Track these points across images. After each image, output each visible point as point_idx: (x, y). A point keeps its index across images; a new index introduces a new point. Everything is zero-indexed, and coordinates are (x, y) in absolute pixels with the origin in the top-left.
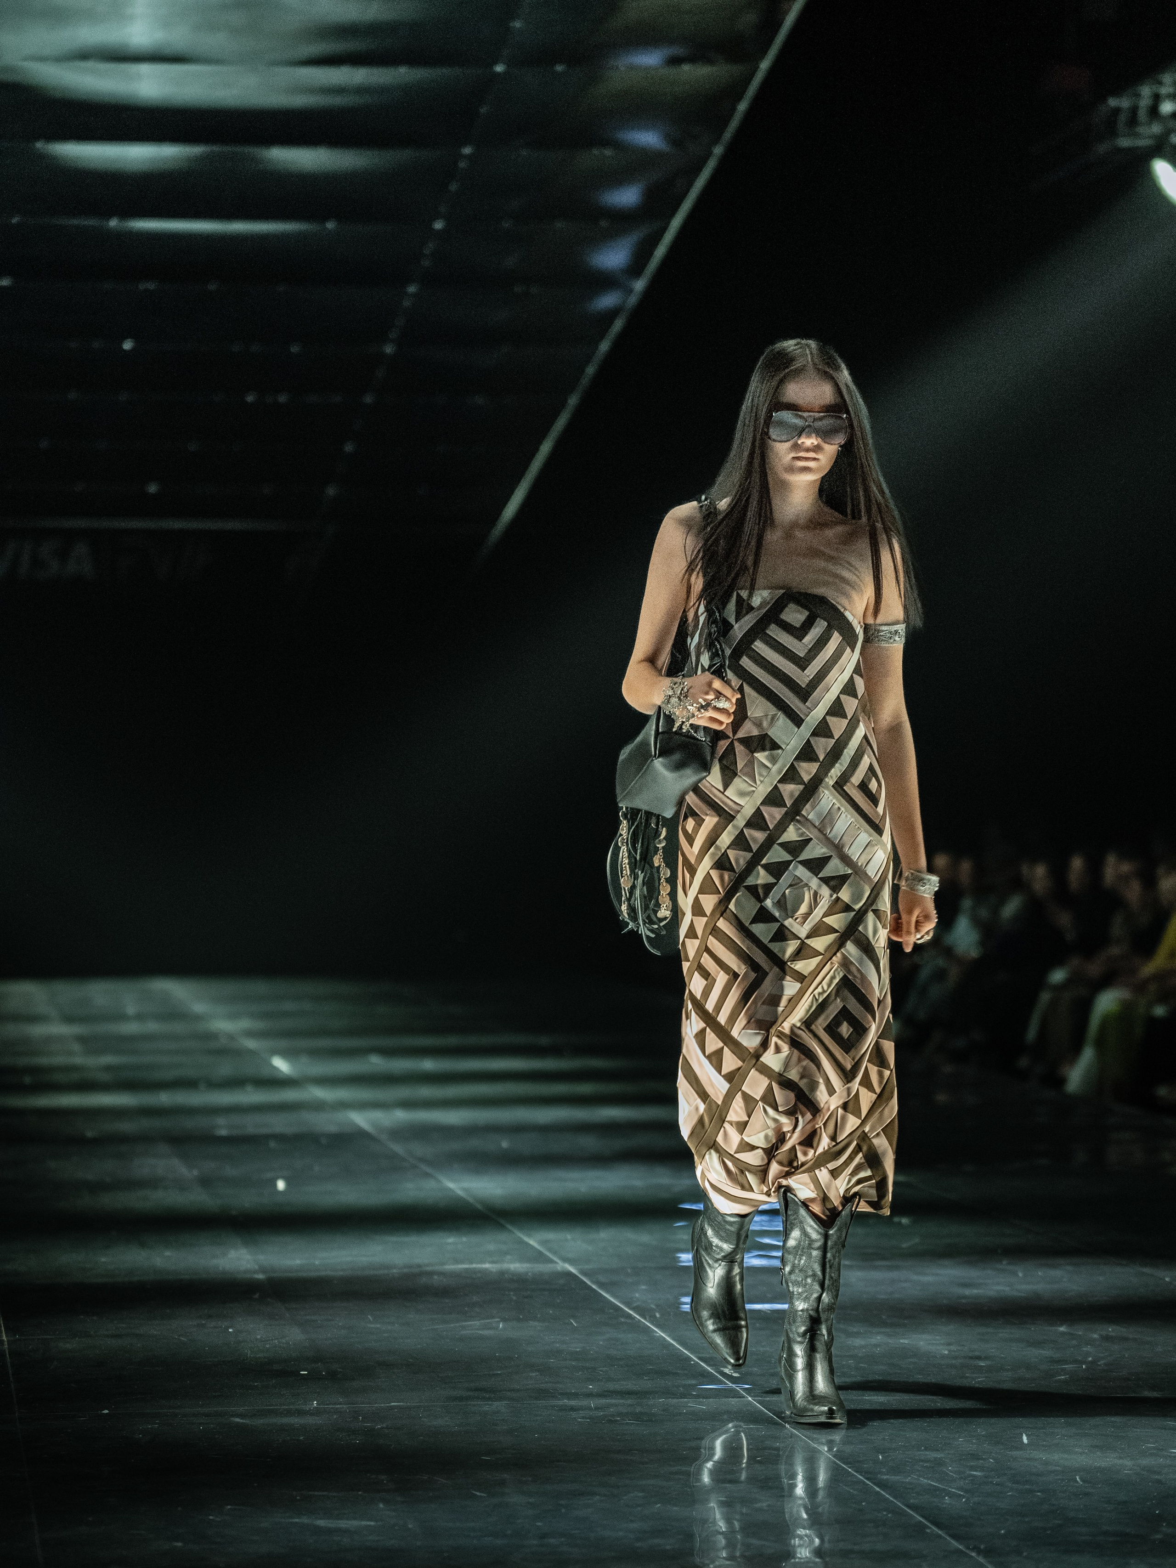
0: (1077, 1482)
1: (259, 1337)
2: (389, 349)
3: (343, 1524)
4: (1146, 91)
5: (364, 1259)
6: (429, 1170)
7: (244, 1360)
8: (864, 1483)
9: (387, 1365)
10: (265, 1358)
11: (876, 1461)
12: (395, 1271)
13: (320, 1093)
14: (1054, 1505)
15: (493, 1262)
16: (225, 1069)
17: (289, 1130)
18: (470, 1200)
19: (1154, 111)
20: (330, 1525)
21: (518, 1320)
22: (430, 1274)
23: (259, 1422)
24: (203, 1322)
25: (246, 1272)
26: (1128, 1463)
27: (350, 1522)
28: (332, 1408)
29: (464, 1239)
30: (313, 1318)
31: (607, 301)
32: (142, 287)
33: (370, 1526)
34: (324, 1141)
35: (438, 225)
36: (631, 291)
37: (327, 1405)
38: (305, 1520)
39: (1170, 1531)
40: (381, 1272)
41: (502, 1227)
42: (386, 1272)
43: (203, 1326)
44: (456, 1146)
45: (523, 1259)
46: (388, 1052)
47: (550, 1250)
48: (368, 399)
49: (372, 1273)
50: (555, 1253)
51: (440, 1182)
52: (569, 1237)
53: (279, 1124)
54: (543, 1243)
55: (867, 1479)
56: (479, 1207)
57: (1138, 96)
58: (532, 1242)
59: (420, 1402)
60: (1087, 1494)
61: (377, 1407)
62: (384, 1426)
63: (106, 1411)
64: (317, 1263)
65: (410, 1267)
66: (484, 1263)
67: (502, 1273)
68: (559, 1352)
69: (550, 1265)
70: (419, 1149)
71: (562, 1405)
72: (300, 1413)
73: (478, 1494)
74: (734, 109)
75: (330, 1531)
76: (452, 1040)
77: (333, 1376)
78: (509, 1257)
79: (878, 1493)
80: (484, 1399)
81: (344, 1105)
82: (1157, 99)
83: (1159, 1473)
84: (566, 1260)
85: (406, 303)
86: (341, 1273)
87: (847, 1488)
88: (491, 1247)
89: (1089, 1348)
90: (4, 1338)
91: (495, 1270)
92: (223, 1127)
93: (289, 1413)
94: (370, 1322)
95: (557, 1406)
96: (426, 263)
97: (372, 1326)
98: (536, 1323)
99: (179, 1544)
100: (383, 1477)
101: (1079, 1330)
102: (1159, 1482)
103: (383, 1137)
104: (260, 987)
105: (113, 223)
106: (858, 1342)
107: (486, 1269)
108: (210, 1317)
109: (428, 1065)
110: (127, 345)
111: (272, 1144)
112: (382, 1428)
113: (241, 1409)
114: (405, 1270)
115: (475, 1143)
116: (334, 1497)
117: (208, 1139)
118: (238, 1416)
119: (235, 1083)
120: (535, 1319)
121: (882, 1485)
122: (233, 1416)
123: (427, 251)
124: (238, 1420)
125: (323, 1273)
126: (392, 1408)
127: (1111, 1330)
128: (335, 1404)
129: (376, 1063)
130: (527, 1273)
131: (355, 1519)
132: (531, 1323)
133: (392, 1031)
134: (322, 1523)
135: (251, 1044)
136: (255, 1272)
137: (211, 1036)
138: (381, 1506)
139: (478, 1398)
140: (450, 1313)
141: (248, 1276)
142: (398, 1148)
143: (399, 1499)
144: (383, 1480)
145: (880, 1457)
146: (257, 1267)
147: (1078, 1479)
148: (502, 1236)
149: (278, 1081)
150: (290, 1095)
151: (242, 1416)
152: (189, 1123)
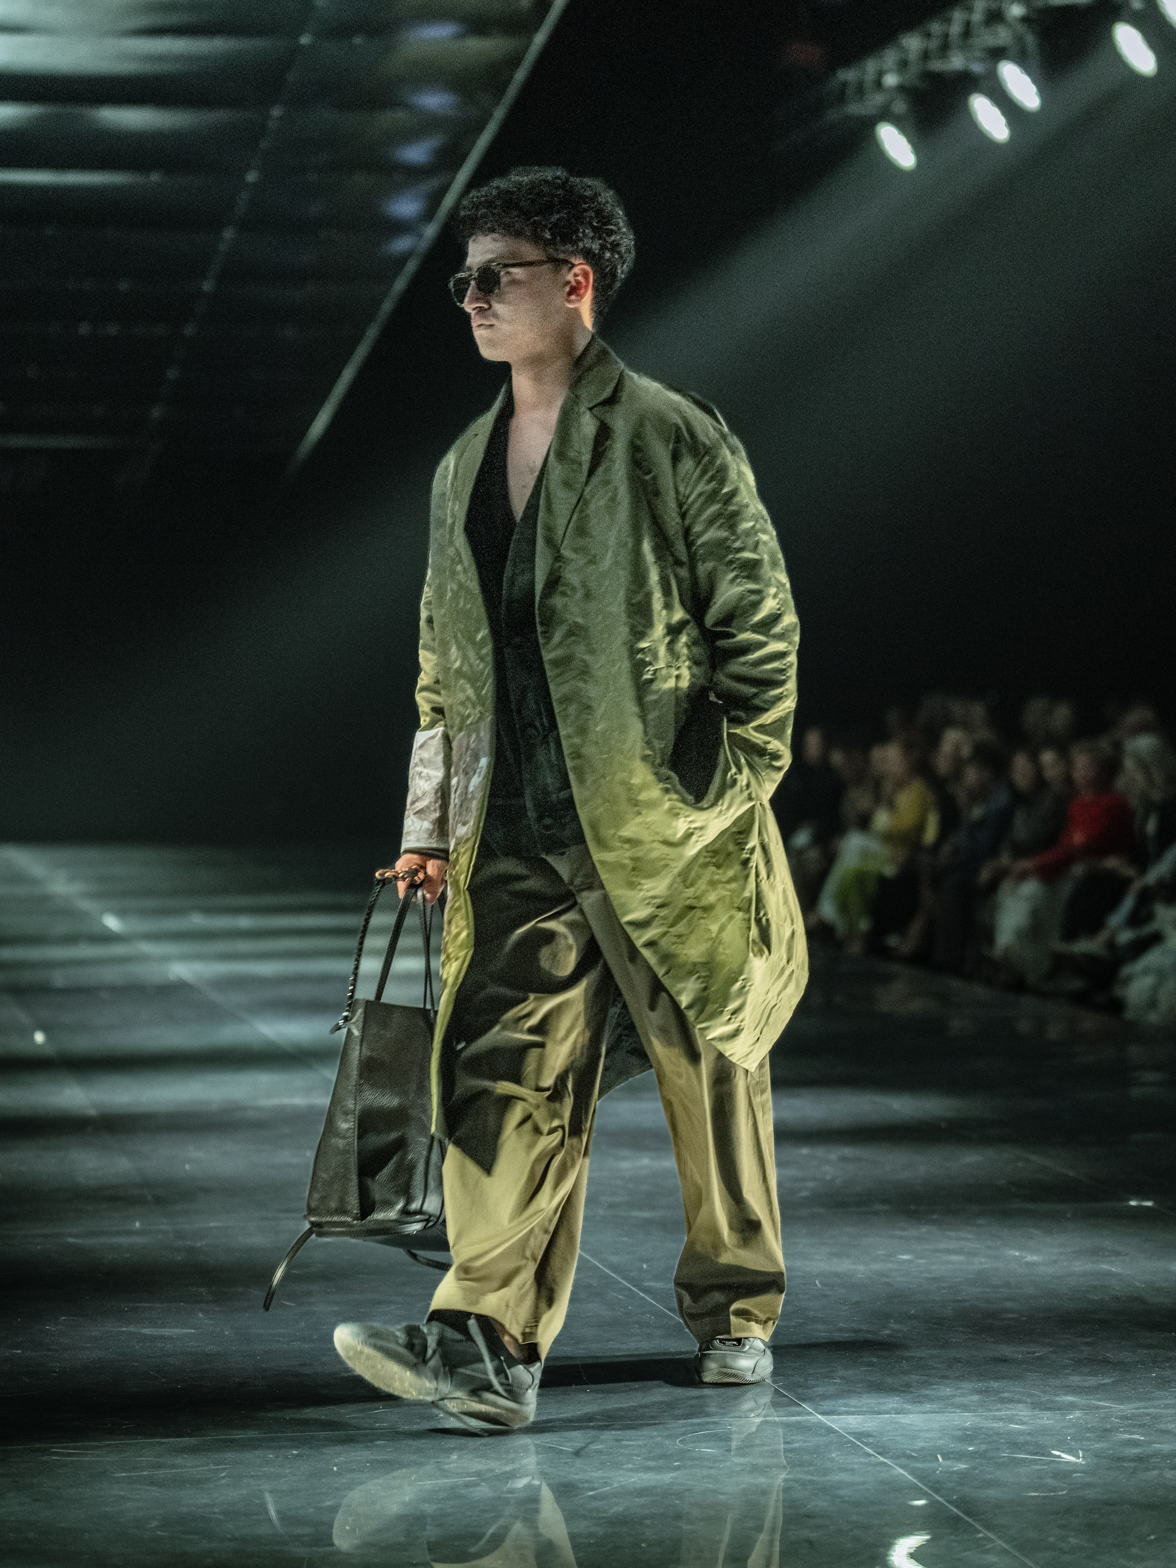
0: (816, 1285)
1: (91, 1166)
2: (207, 287)
3: (167, 1332)
4: (871, 66)
5: (185, 1096)
6: (246, 1017)
7: (78, 1186)
8: (630, 1289)
9: (206, 1191)
10: (96, 1184)
11: (641, 1269)
12: (213, 1106)
13: (146, 948)
14: (796, 1306)
16: (61, 928)
17: (119, 982)
18: (281, 1042)
19: (878, 84)
20: (155, 1333)
22: (245, 1108)
23: (91, 1242)
24: (41, 1153)
25: (80, 1108)
26: (861, 1268)
27: (173, 1330)
28: (158, 1229)
29: (277, 1077)
30: (139, 1148)
31: (402, 244)
33: (191, 1333)
34: (149, 991)
35: (251, 177)
36: (420, 236)
37: (152, 1225)
38: (132, 1329)
39: (896, 1327)
40: (201, 1107)
41: (309, 1067)
42: (205, 1107)
44: (268, 995)
46: (208, 911)
48: (190, 330)
49: (194, 1108)
51: (253, 1026)
53: (110, 975)
55: (634, 1286)
57: (864, 72)
60: (825, 1296)
62: (204, 1243)
72: (129, 1233)
73: (288, 1304)
74: (511, 77)
75: (154, 1338)
76: (264, 901)
77: (159, 1201)
79: (643, 1298)
81: (166, 959)
82: (881, 74)
83: (887, 1276)
85: (223, 247)
87: (615, 1294)
88: (300, 1083)
89: (827, 1168)
92: (59, 979)
93: (118, 1233)
96: (240, 210)
97: (192, 1154)
99: (19, 1351)
100: (202, 1290)
101: (820, 1152)
102: (888, 1284)
103: (203, 986)
104: (91, 854)
106: (625, 1165)
108: (47, 1148)
109: (244, 922)
111: (104, 994)
112: (202, 1246)
113: (75, 1231)
114: (222, 1106)
115: (286, 992)
116: (158, 1308)
117: (44, 990)
118: (70, 1236)
119: (71, 939)
121: (647, 1291)
122: (68, 1236)
123: (240, 199)
125: (150, 1109)
126: (211, 1228)
127: (848, 1151)
128: (159, 1225)
129: (197, 921)
131: (177, 1327)
133: (211, 892)
134: (147, 1331)
135: (84, 904)
136: (88, 1108)
137: (46, 899)
138: (201, 1315)
140: (263, 1143)
141: (81, 1112)
142: (216, 997)
143: (217, 1309)
144: (203, 1293)
145: (645, 1266)
146: (89, 1104)
147: (817, 1283)
149: (109, 938)
150: (119, 950)
151: (76, 1236)
152: (27, 977)
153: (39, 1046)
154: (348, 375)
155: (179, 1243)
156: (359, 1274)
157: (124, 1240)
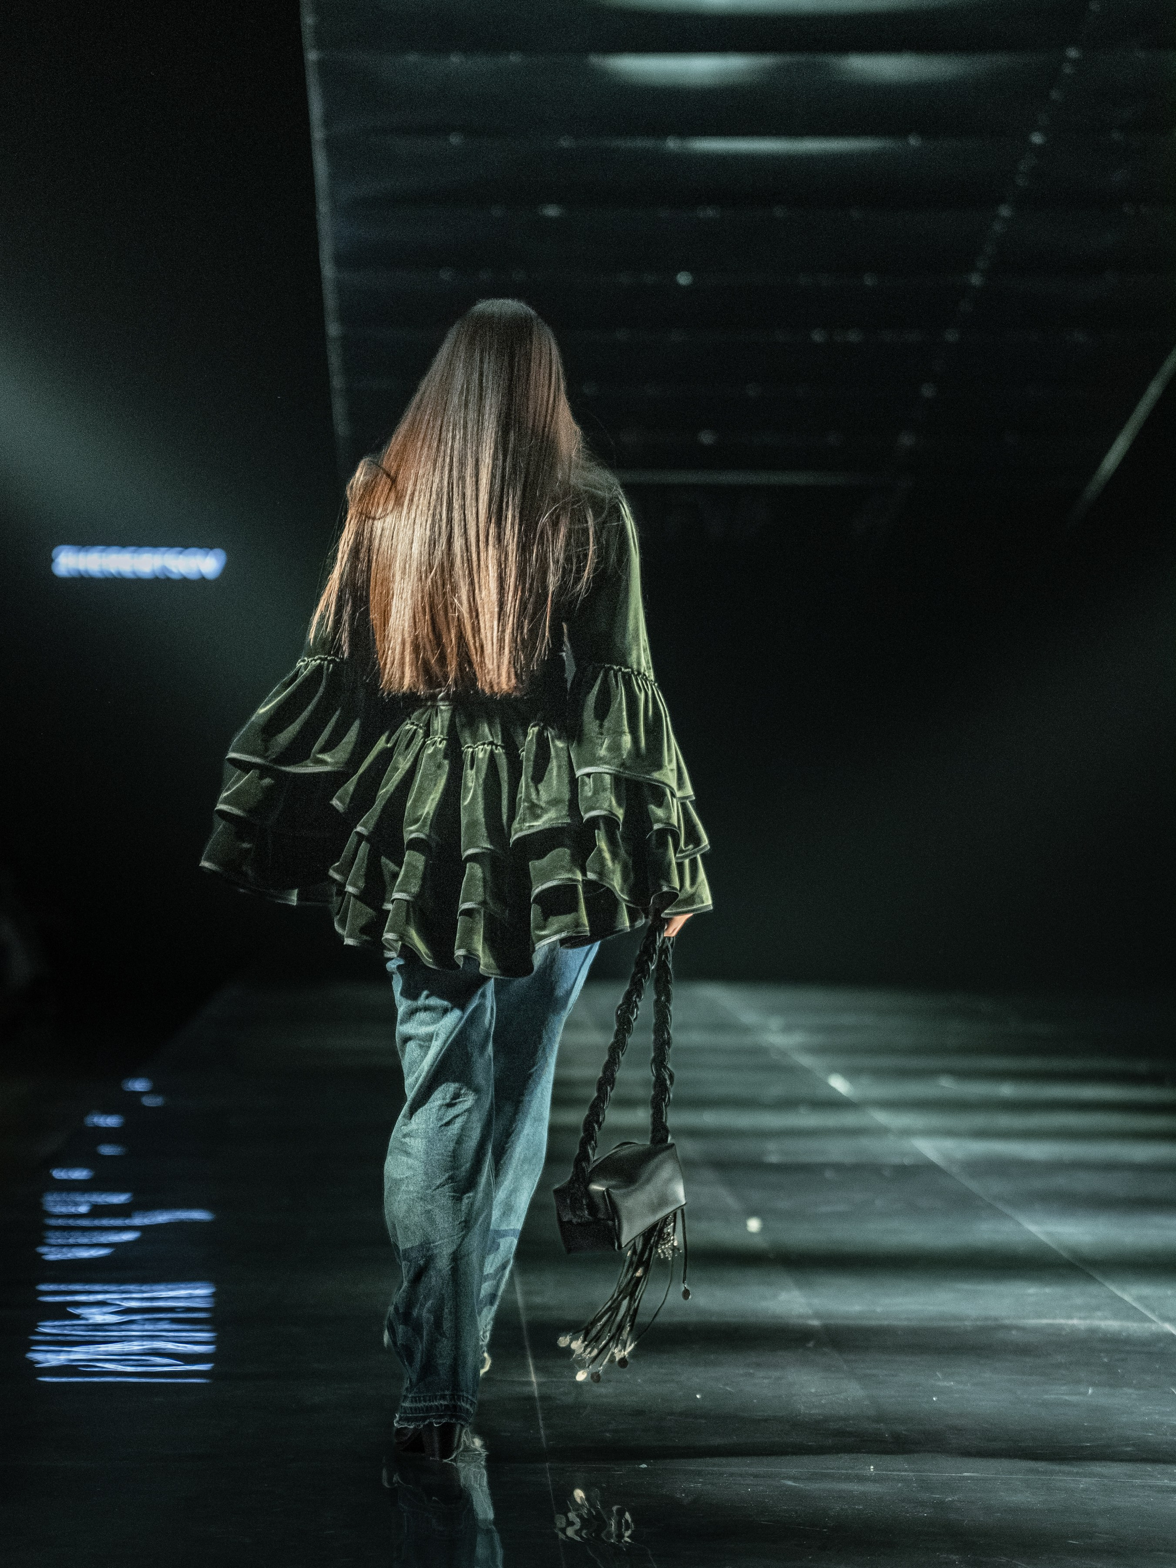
1: (813, 1390)
2: (976, 280)
5: (931, 1308)
6: (1008, 1210)
7: (796, 1416)
10: (820, 1415)
12: (966, 1323)
13: (882, 1118)
15: (1080, 1318)
16: (776, 1090)
17: (848, 1160)
18: (1054, 1246)
21: (1111, 1386)
22: (1008, 1328)
23: (814, 1487)
24: (751, 1371)
25: (800, 1316)
28: (898, 1475)
29: (1048, 1290)
30: (874, 1372)
32: (701, 214)
34: (887, 1173)
35: (1037, 139)
37: (890, 1471)
40: (952, 1324)
41: (1090, 1279)
42: (958, 1323)
43: (750, 1375)
44: (1038, 1184)
45: (1116, 1316)
46: (960, 1075)
47: (1147, 1306)
48: (951, 336)
49: (942, 1324)
50: (1153, 1310)
51: (1019, 1224)
52: (1169, 1292)
53: (836, 1151)
54: (1140, 1299)
56: (1065, 1255)
58: (1126, 1298)
59: (996, 1474)
61: (947, 1476)
62: (956, 1498)
63: (644, 1466)
64: (879, 1309)
65: (986, 1319)
66: (1071, 1318)
67: (1092, 1331)
68: (1161, 1424)
69: (1147, 1325)
70: (997, 1186)
71: (1162, 1487)
72: (861, 1479)
76: (1034, 1063)
77: (897, 1440)
78: (1099, 1314)
80: (1069, 1474)
81: (907, 1133)
84: (1166, 1319)
85: (997, 227)
86: (906, 1323)
88: (1079, 1301)
90: (533, 1378)
91: (1082, 1328)
92: (773, 1153)
93: (848, 1478)
94: (939, 1380)
95: (1157, 1486)
96: (1021, 182)
97: (941, 1384)
98: (1130, 1391)
100: (954, 1557)
103: (955, 1170)
104: (815, 997)
105: (672, 144)
107: (1073, 1325)
108: (758, 1365)
109: (1007, 1090)
110: (683, 279)
111: (829, 1174)
112: (953, 1501)
113: (794, 1471)
114: (979, 1323)
115: (1061, 1181)
117: (756, 1166)
118: (790, 1478)
119: (788, 1104)
120: (1129, 1385)
122: (784, 1478)
123: (1022, 167)
124: (790, 1483)
125: (886, 1323)
126: (965, 1478)
128: (899, 1471)
129: (947, 1086)
130: (1120, 1332)
132: (1127, 1390)
133: (964, 1050)
135: (806, 1061)
136: (809, 1317)
137: (761, 1051)
139: (1064, 1473)
140: (1031, 1374)
141: (801, 1321)
142: (971, 1184)
144: (955, 1561)
146: (810, 1312)
148: (1093, 1289)
149: (837, 1104)
150: (849, 1119)
151: (795, 1478)
152: (736, 1148)
153: (752, 1234)
154: (1154, 390)
155: (925, 1496)
156: (1158, 1550)
157: (856, 1488)
